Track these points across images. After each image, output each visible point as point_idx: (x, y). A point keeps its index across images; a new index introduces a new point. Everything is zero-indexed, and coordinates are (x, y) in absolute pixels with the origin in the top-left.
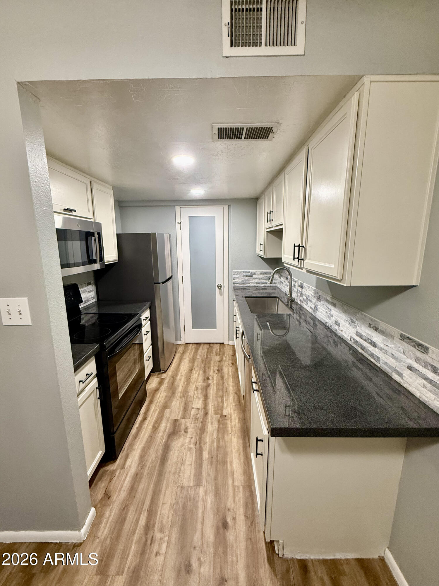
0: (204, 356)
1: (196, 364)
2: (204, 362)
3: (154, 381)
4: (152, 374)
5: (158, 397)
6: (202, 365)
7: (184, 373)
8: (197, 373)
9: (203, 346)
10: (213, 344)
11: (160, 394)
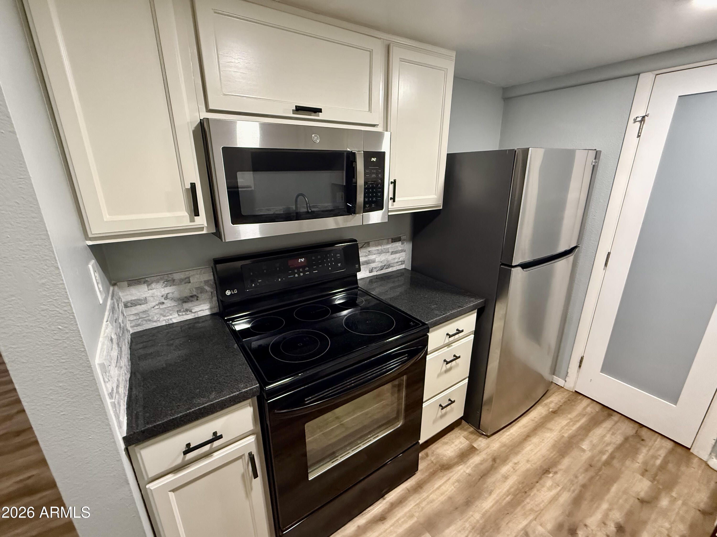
0: (602, 452)
1: (566, 462)
2: (591, 473)
3: (457, 442)
4: (463, 422)
5: (436, 486)
6: (580, 478)
7: (524, 466)
8: (554, 492)
9: (616, 423)
10: (650, 432)
11: (445, 482)
